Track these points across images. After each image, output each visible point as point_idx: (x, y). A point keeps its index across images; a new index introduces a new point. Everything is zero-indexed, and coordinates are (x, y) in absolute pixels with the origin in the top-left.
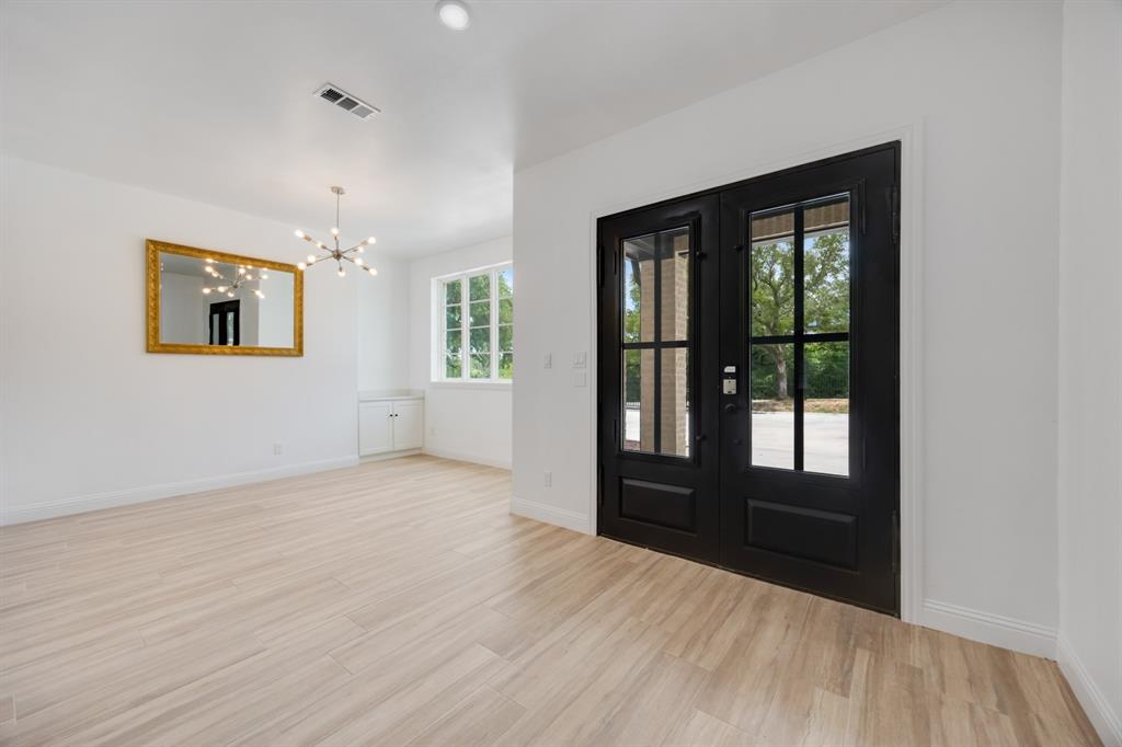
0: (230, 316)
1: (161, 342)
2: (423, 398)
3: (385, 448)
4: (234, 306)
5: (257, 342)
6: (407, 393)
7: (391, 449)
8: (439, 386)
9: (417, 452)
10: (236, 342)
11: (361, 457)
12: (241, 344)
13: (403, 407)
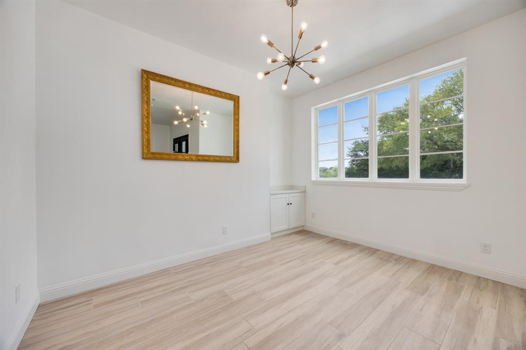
0: (184, 143)
1: (152, 151)
2: (305, 192)
3: (285, 227)
4: (186, 138)
5: (198, 152)
6: (292, 187)
7: (288, 228)
8: (316, 183)
9: (301, 229)
10: (187, 151)
11: (272, 234)
12: (189, 153)
13: (294, 197)
